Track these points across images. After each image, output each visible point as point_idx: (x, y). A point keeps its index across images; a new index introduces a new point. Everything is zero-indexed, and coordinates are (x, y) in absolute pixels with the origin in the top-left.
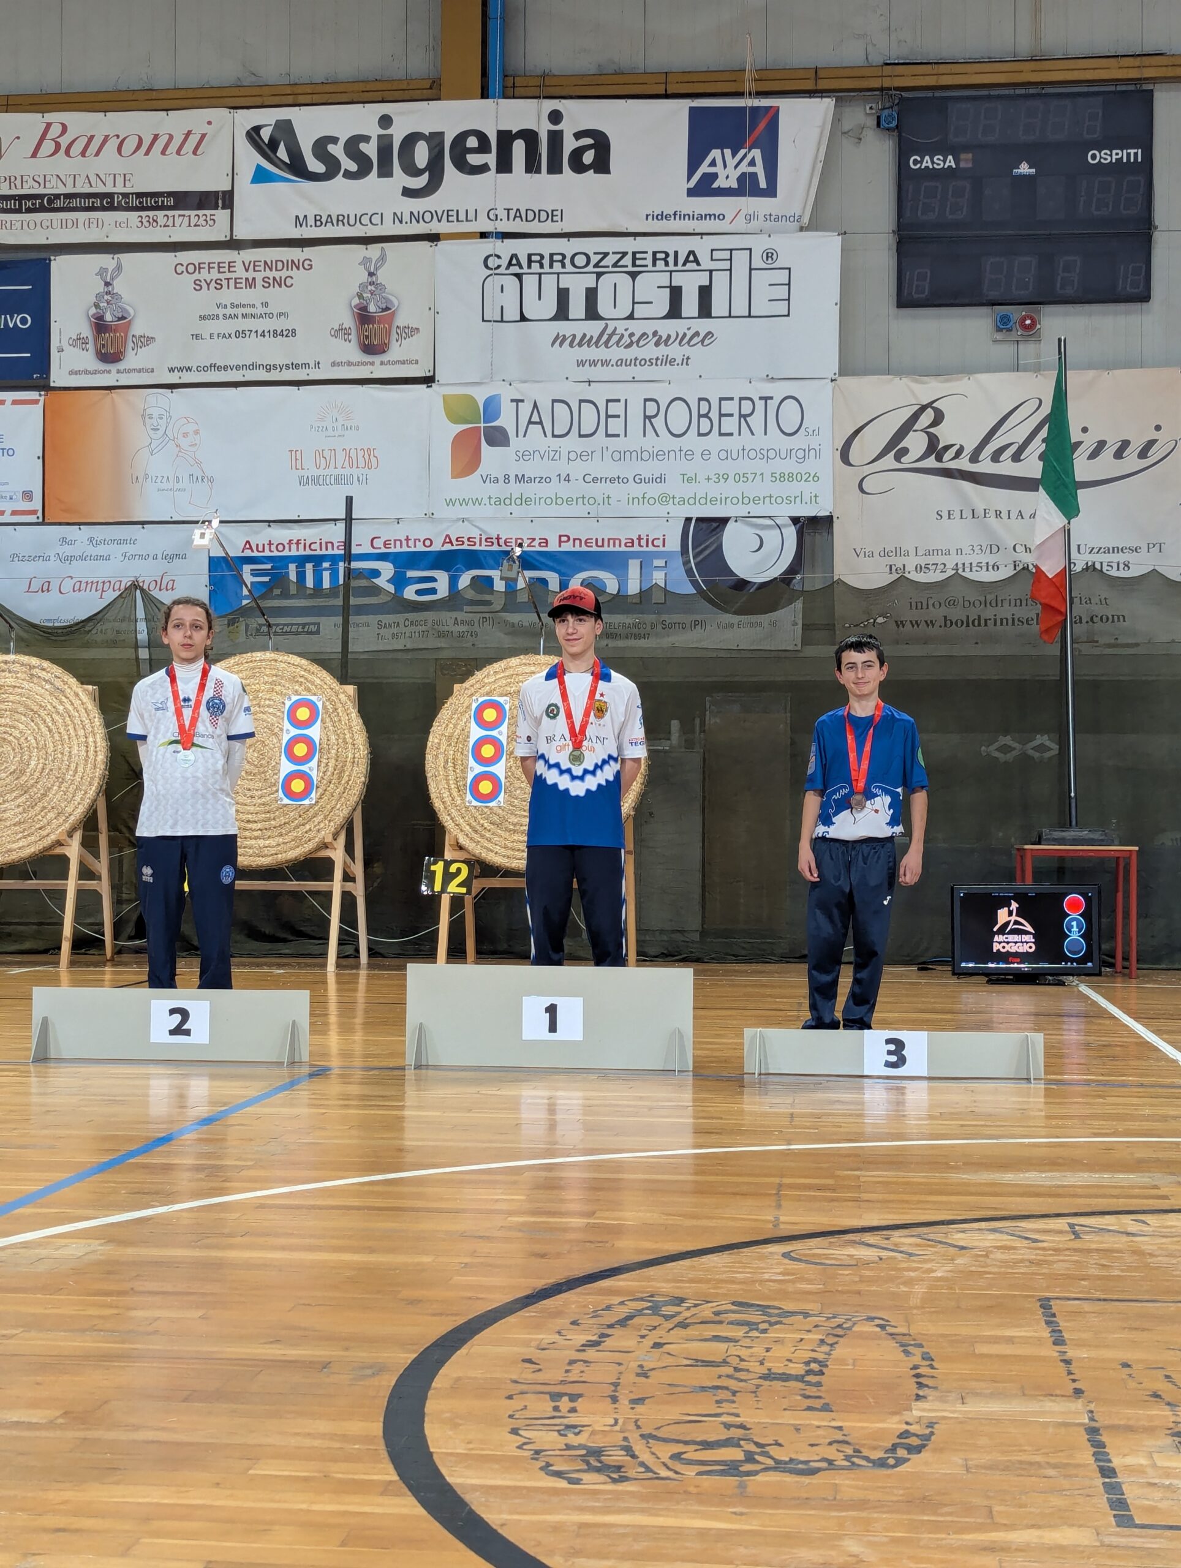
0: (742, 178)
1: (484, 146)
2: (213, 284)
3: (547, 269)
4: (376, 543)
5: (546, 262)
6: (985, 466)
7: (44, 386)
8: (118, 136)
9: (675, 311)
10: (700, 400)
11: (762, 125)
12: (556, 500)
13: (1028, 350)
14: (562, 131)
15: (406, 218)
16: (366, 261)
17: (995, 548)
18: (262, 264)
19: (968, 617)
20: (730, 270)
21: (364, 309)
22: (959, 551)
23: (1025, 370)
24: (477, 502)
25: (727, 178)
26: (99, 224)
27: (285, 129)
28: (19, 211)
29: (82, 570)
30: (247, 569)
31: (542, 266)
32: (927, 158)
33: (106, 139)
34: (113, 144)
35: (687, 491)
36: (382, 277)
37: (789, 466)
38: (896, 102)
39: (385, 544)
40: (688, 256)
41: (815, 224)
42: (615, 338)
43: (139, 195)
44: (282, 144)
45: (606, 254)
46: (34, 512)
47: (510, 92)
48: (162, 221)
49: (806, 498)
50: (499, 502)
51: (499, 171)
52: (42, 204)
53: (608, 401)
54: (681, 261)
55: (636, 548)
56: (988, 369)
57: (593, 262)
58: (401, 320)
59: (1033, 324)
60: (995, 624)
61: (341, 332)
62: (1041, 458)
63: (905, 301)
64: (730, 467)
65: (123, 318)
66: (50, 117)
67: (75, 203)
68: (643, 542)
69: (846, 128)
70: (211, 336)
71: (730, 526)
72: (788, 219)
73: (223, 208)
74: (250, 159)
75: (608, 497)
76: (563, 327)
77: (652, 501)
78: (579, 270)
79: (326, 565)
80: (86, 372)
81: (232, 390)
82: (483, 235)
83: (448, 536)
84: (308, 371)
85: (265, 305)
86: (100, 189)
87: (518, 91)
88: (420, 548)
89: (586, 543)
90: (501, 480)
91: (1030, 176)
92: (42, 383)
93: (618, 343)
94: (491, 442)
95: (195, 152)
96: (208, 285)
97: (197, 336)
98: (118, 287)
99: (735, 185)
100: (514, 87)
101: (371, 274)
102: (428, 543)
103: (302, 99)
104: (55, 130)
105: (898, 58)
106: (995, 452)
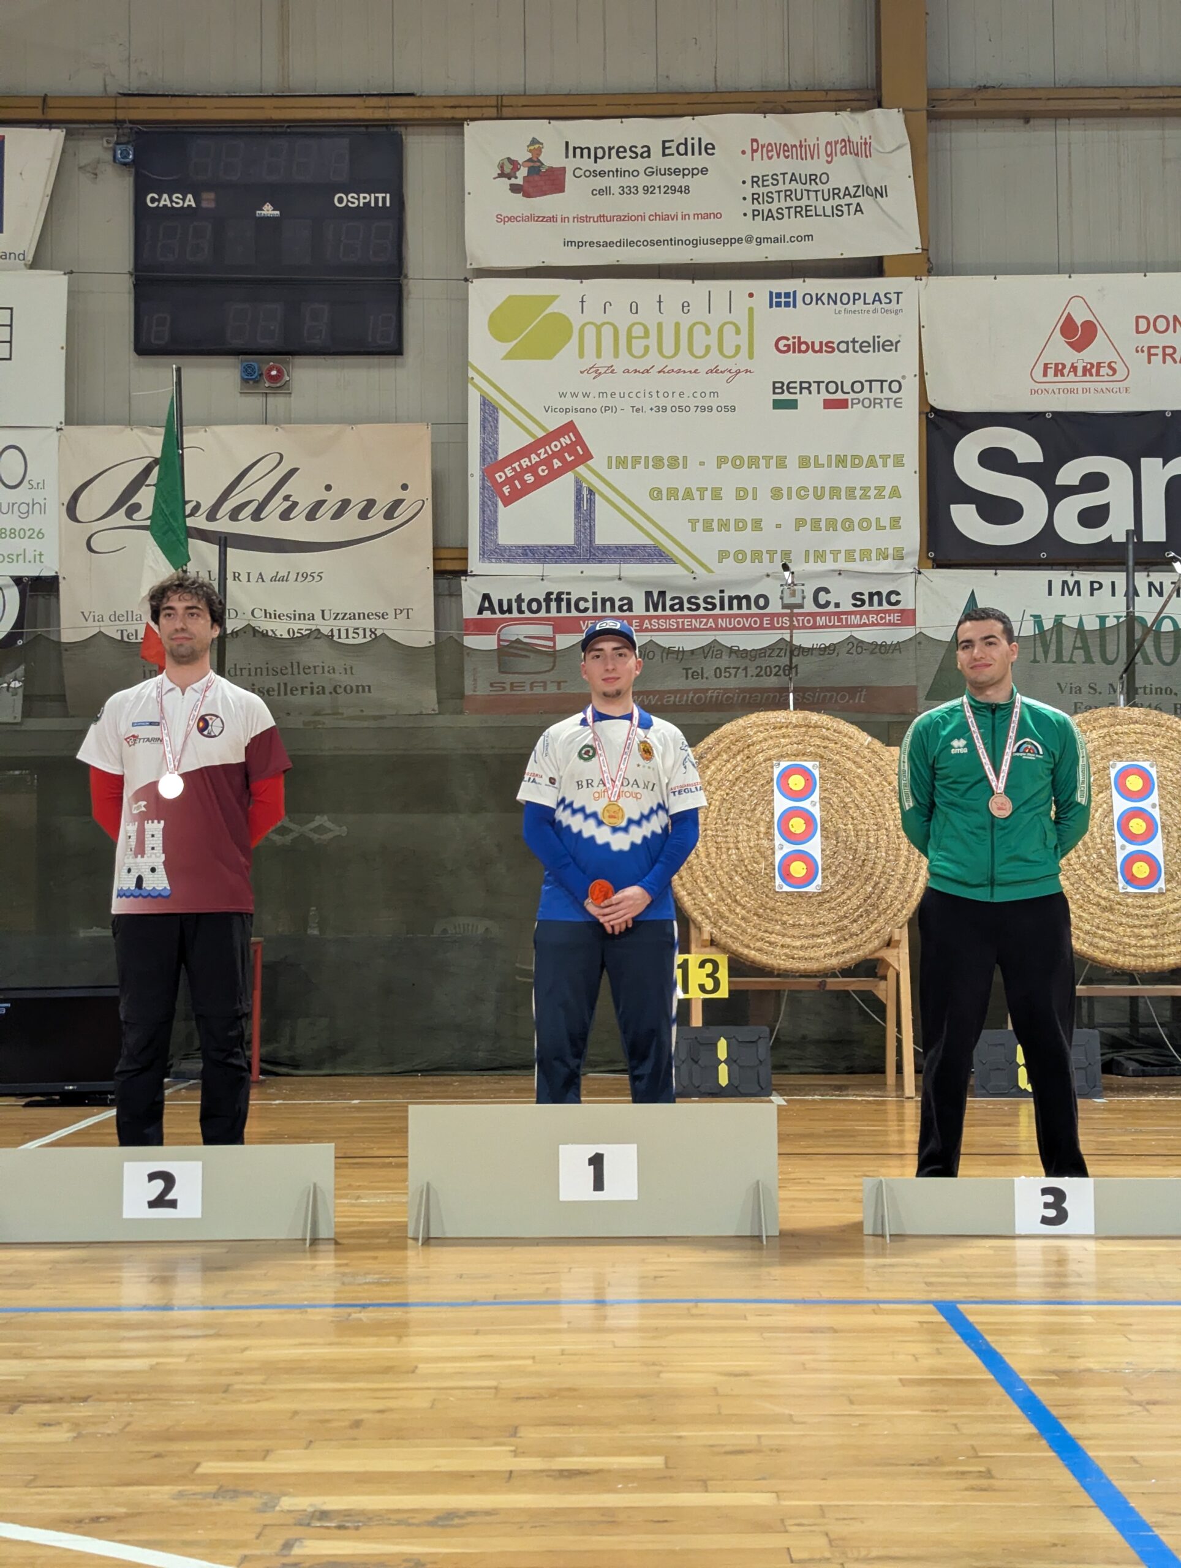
6: (224, 525)
13: (277, 403)
23: (273, 423)
32: (165, 195)
37: (11, 521)
38: (133, 134)
41: (40, 261)
49: (30, 557)
59: (281, 375)
63: (145, 347)
69: (82, 163)
72: (15, 256)
91: (273, 220)
105: (138, 90)
106: (234, 509)
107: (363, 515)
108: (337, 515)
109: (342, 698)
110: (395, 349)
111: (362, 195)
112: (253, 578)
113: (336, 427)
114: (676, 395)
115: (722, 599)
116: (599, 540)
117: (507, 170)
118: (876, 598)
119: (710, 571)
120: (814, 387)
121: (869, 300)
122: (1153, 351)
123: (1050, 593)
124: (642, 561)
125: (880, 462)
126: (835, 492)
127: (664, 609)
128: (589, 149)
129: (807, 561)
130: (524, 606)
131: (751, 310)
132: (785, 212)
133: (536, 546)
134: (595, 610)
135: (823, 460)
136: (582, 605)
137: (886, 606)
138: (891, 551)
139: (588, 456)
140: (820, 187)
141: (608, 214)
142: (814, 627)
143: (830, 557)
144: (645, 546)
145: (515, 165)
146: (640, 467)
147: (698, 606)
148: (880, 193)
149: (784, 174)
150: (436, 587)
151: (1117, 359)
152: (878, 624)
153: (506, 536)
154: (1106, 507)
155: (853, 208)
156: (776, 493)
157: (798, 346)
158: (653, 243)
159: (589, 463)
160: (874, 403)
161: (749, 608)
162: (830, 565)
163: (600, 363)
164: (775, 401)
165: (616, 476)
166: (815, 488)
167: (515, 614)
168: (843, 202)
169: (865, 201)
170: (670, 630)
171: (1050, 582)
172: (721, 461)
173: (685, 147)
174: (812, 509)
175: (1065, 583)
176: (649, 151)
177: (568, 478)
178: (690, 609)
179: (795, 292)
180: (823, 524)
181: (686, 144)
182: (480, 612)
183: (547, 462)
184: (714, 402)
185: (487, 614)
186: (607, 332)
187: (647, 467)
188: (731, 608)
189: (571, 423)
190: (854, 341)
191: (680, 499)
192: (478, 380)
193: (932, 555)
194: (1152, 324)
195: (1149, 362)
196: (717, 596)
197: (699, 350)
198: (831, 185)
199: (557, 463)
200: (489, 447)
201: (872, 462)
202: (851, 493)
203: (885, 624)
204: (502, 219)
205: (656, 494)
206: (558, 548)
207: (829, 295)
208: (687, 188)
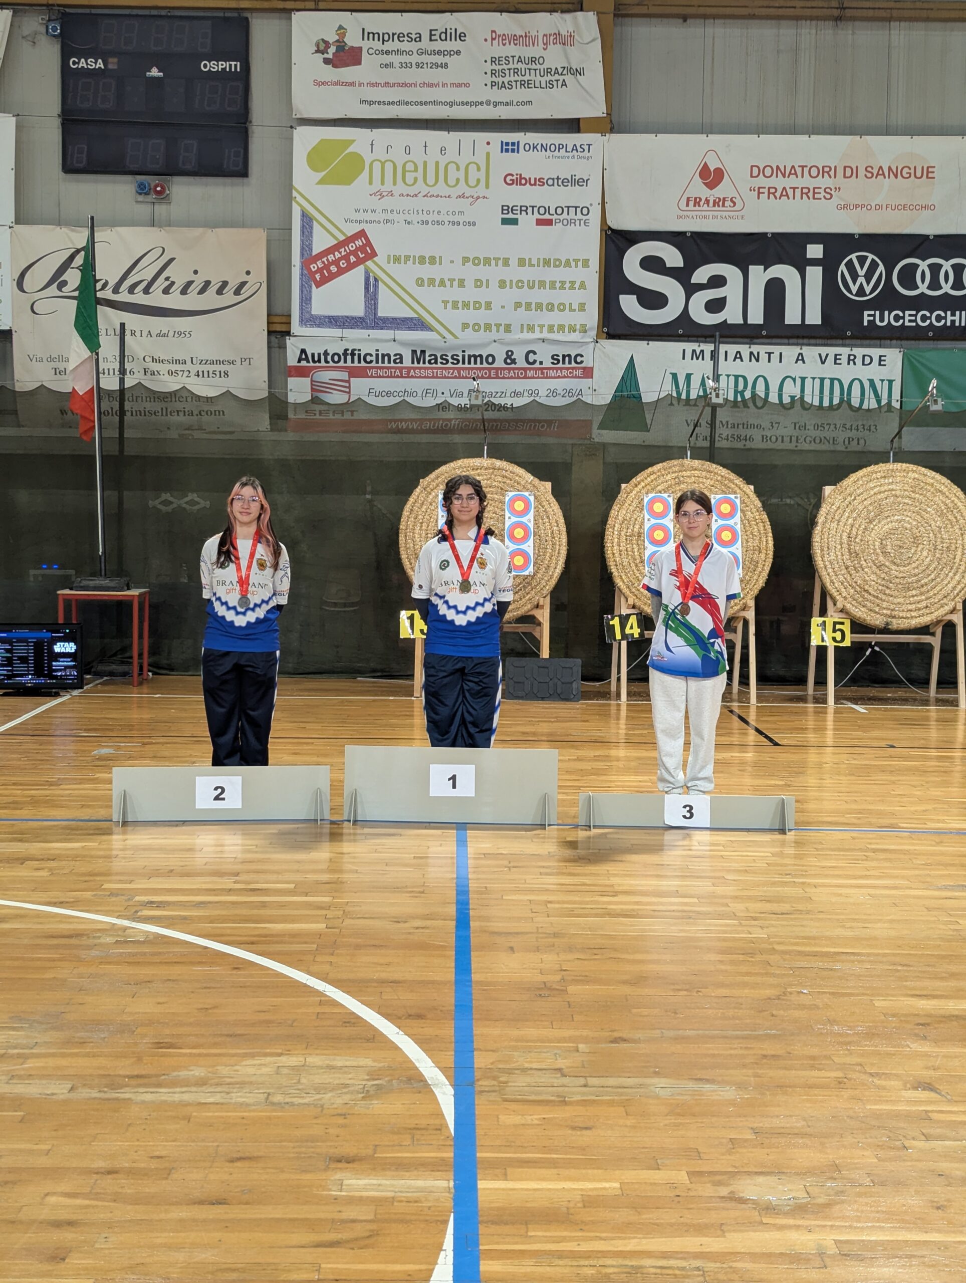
13: (160, 210)
17: (131, 358)
22: (105, 360)
23: (158, 226)
32: (83, 60)
38: (60, 15)
59: (163, 192)
60: (132, 415)
63: (69, 167)
69: (26, 33)
91: (160, 77)
106: (131, 286)
107: (220, 292)
108: (202, 292)
109: (205, 418)
110: (243, 172)
111: (220, 63)
112: (145, 333)
113: (201, 230)
114: (436, 213)
115: (464, 357)
116: (380, 314)
117: (321, 47)
118: (567, 359)
119: (456, 337)
120: (530, 210)
121: (569, 149)
122: (761, 190)
123: (684, 358)
124: (410, 329)
125: (573, 264)
126: (542, 284)
127: (424, 363)
128: (378, 34)
129: (522, 332)
130: (329, 358)
131: (488, 154)
132: (514, 84)
133: (338, 317)
134: (377, 362)
135: (534, 262)
136: (369, 358)
137: (573, 365)
138: (578, 327)
139: (374, 254)
140: (538, 66)
141: (391, 81)
142: (525, 377)
143: (537, 329)
144: (411, 319)
145: (326, 43)
146: (410, 263)
147: (447, 361)
148: (579, 72)
149: (513, 57)
150: (269, 342)
151: (738, 196)
152: (568, 377)
153: (318, 308)
154: (725, 298)
155: (560, 83)
156: (502, 284)
157: (520, 180)
158: (421, 103)
159: (375, 259)
160: (571, 222)
161: (482, 363)
162: (537, 335)
163: (383, 188)
164: (503, 219)
165: (392, 268)
166: (529, 281)
167: (323, 364)
168: (553, 78)
169: (569, 78)
170: (428, 377)
171: (684, 351)
172: (466, 260)
173: (446, 35)
174: (526, 295)
175: (694, 351)
176: (420, 37)
177: (361, 269)
178: (442, 363)
179: (518, 142)
180: (533, 306)
181: (446, 33)
182: (299, 361)
183: (346, 258)
184: (461, 219)
185: (304, 363)
186: (389, 167)
187: (414, 263)
188: (469, 363)
189: (363, 230)
190: (558, 178)
191: (437, 285)
192: (299, 199)
193: (605, 330)
194: (760, 171)
195: (759, 198)
196: (460, 354)
197: (452, 182)
198: (545, 66)
199: (353, 259)
200: (306, 246)
201: (568, 264)
202: (553, 285)
203: (572, 377)
204: (318, 84)
205: (420, 282)
206: (353, 318)
207: (542, 145)
208: (446, 65)
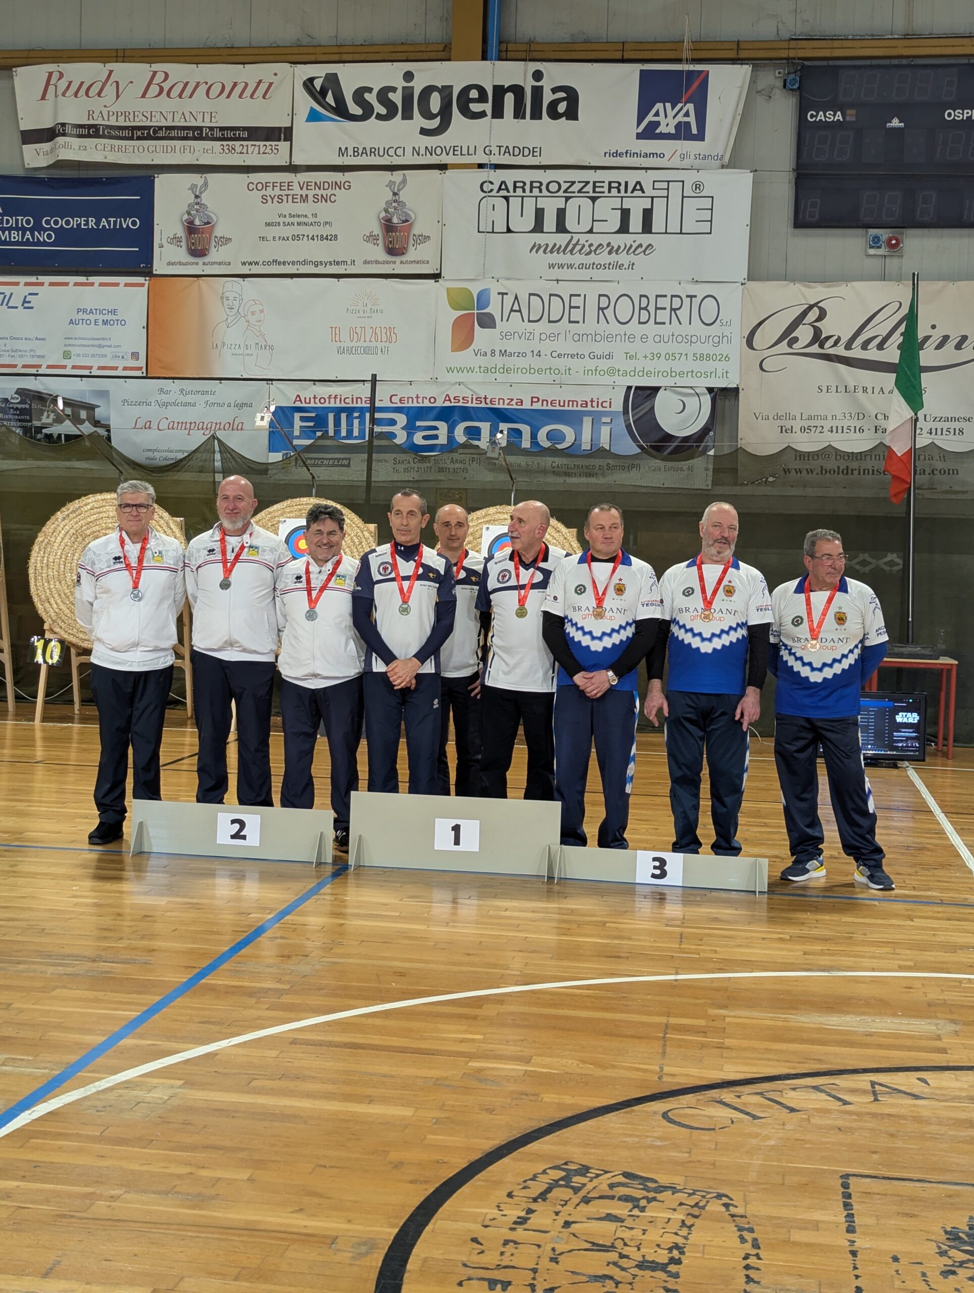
0: (678, 126)
1: (483, 98)
2: (276, 199)
3: (528, 193)
4: (394, 399)
5: (527, 188)
6: (856, 353)
7: (148, 273)
8: (206, 83)
9: (624, 228)
10: (641, 296)
11: (695, 85)
12: (530, 370)
13: (893, 264)
14: (542, 87)
15: (422, 151)
16: (391, 184)
17: (861, 415)
18: (313, 184)
19: (839, 467)
20: (667, 197)
21: (389, 220)
22: (834, 417)
23: (890, 280)
24: (470, 370)
25: (667, 125)
26: (192, 151)
27: (332, 81)
28: (131, 138)
29: (175, 414)
30: (297, 416)
31: (524, 191)
32: (821, 113)
33: (198, 85)
34: (203, 89)
35: (628, 365)
36: (403, 196)
37: (707, 349)
38: (799, 68)
39: (400, 400)
40: (635, 186)
41: (733, 162)
42: (578, 248)
43: (222, 129)
44: (330, 92)
45: (573, 183)
46: (140, 369)
47: (502, 57)
48: (238, 149)
49: (719, 373)
50: (487, 370)
51: (494, 117)
52: (149, 133)
53: (571, 295)
54: (630, 189)
55: (589, 408)
56: (861, 278)
57: (563, 189)
58: (416, 230)
59: (897, 245)
60: (859, 474)
61: (371, 238)
62: (899, 348)
63: (800, 222)
64: (663, 349)
65: (208, 223)
66: (156, 67)
67: (174, 133)
68: (595, 404)
69: (759, 88)
70: (274, 238)
71: (661, 393)
72: (713, 158)
73: (285, 140)
74: (306, 103)
75: (569, 369)
76: (539, 238)
77: (602, 373)
78: (552, 194)
79: (356, 414)
80: (180, 263)
81: (289, 280)
82: (481, 166)
83: (447, 395)
84: (346, 267)
85: (315, 215)
86: (193, 123)
87: (510, 55)
88: (427, 404)
89: (551, 403)
90: (489, 353)
91: (899, 129)
92: (147, 270)
93: (580, 251)
94: (482, 325)
95: (264, 97)
96: (272, 199)
97: (263, 238)
98: (205, 199)
99: (673, 131)
100: (507, 51)
101: (395, 194)
102: (432, 400)
103: (346, 57)
104: (160, 77)
105: (802, 35)
106: (865, 342)
107: (958, 347)
109: (938, 477)
111: (965, 111)
112: (877, 390)
113: (941, 283)
